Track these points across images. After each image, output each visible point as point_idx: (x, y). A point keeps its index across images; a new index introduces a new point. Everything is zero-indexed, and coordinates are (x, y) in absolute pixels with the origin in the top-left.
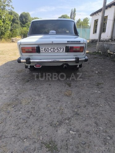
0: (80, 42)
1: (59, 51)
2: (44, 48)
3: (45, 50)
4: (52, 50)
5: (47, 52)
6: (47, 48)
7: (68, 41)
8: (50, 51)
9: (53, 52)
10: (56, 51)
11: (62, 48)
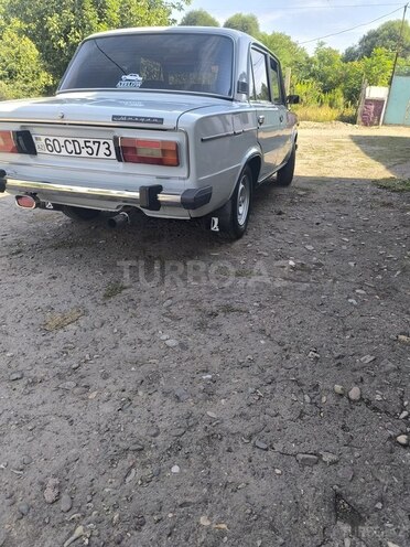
0: (161, 121)
1: (94, 155)
2: (43, 138)
3: (47, 145)
4: (70, 148)
5: (55, 152)
6: (52, 138)
7: (114, 117)
8: (64, 152)
9: (73, 154)
10: (84, 154)
11: (102, 141)
